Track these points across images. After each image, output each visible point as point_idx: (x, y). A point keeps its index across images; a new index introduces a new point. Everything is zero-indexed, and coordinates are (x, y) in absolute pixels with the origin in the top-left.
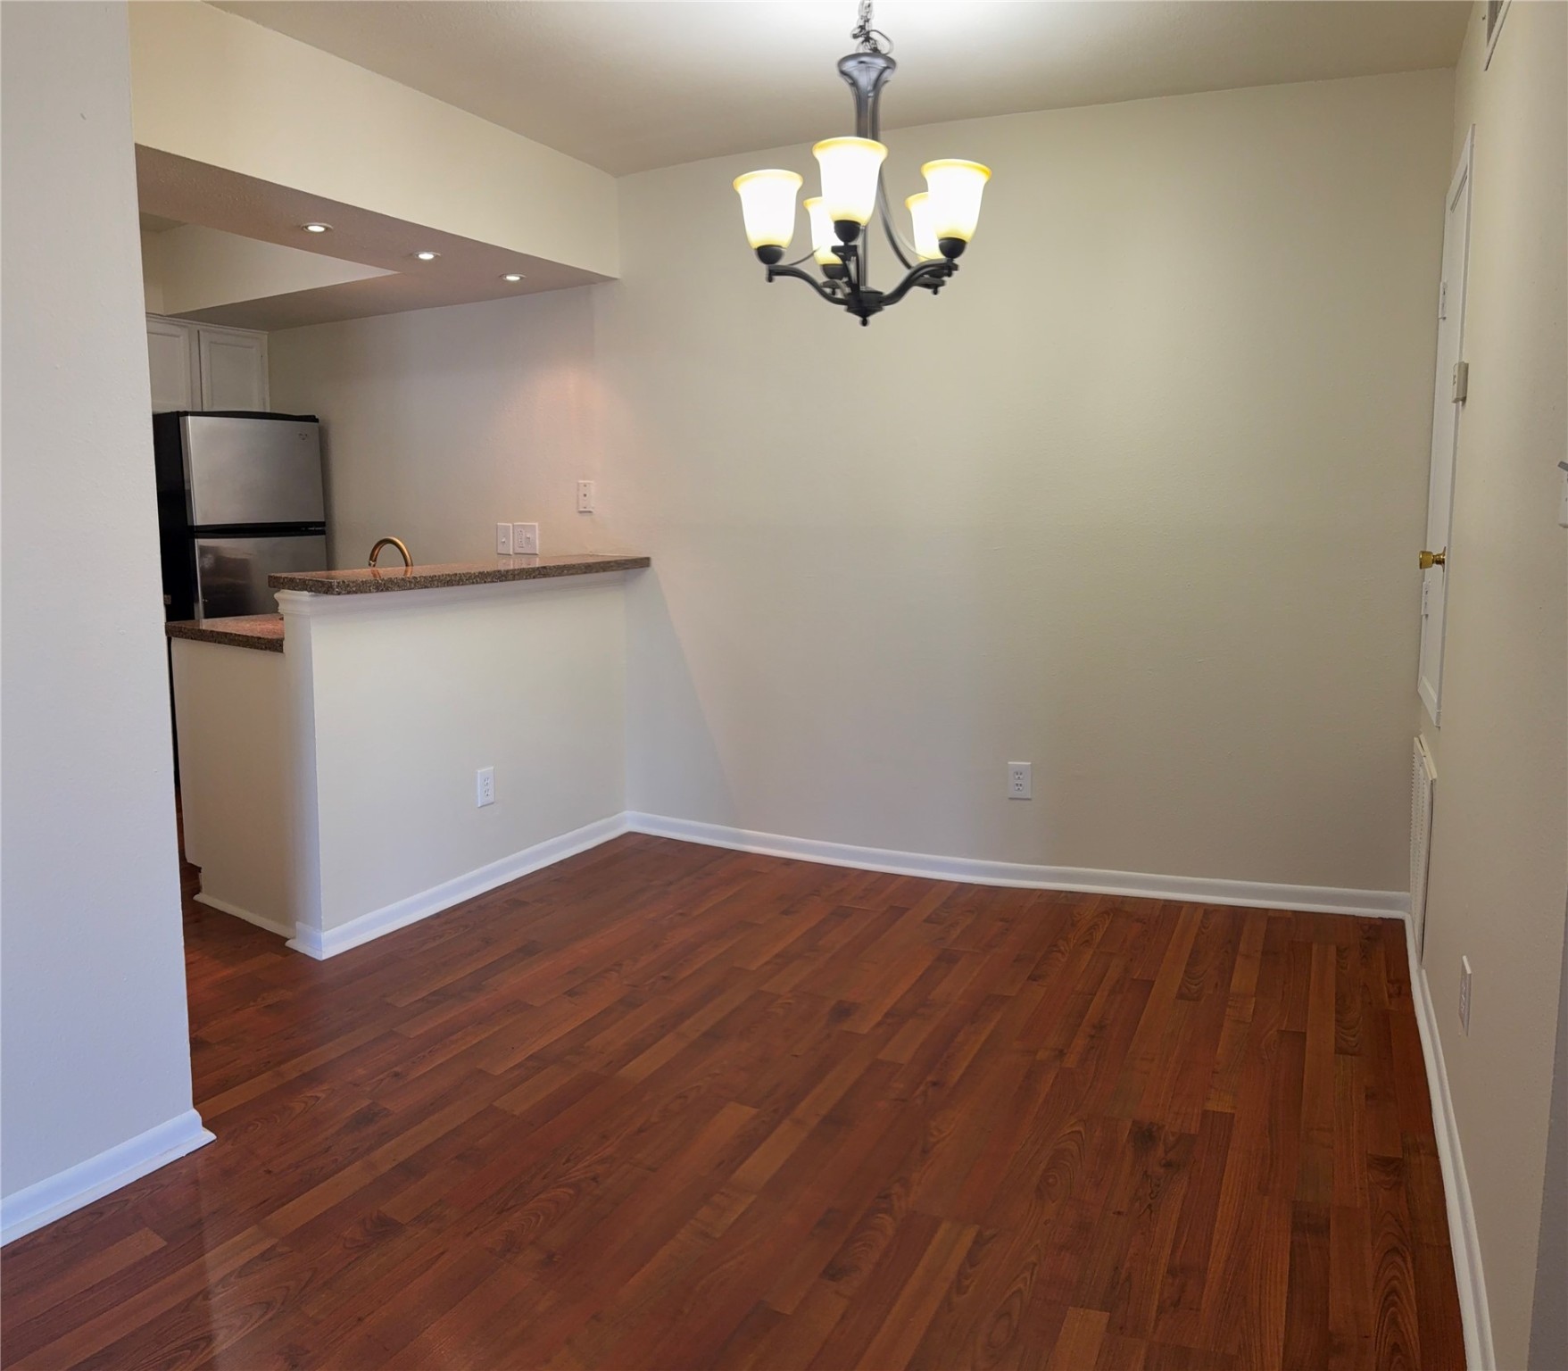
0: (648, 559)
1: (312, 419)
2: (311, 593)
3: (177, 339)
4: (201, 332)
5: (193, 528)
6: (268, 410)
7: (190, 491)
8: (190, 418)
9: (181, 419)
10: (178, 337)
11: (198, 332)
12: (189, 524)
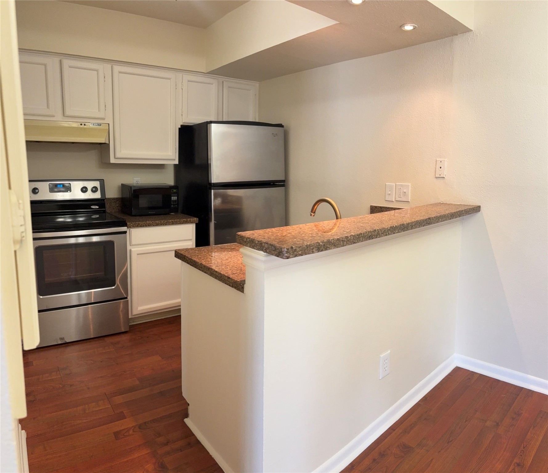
0: (479, 207)
1: (280, 126)
2: (265, 254)
3: (212, 85)
4: (224, 82)
5: (210, 184)
6: (257, 121)
7: (211, 164)
8: (213, 125)
9: (208, 125)
10: (212, 84)
11: (223, 82)
12: (210, 182)
